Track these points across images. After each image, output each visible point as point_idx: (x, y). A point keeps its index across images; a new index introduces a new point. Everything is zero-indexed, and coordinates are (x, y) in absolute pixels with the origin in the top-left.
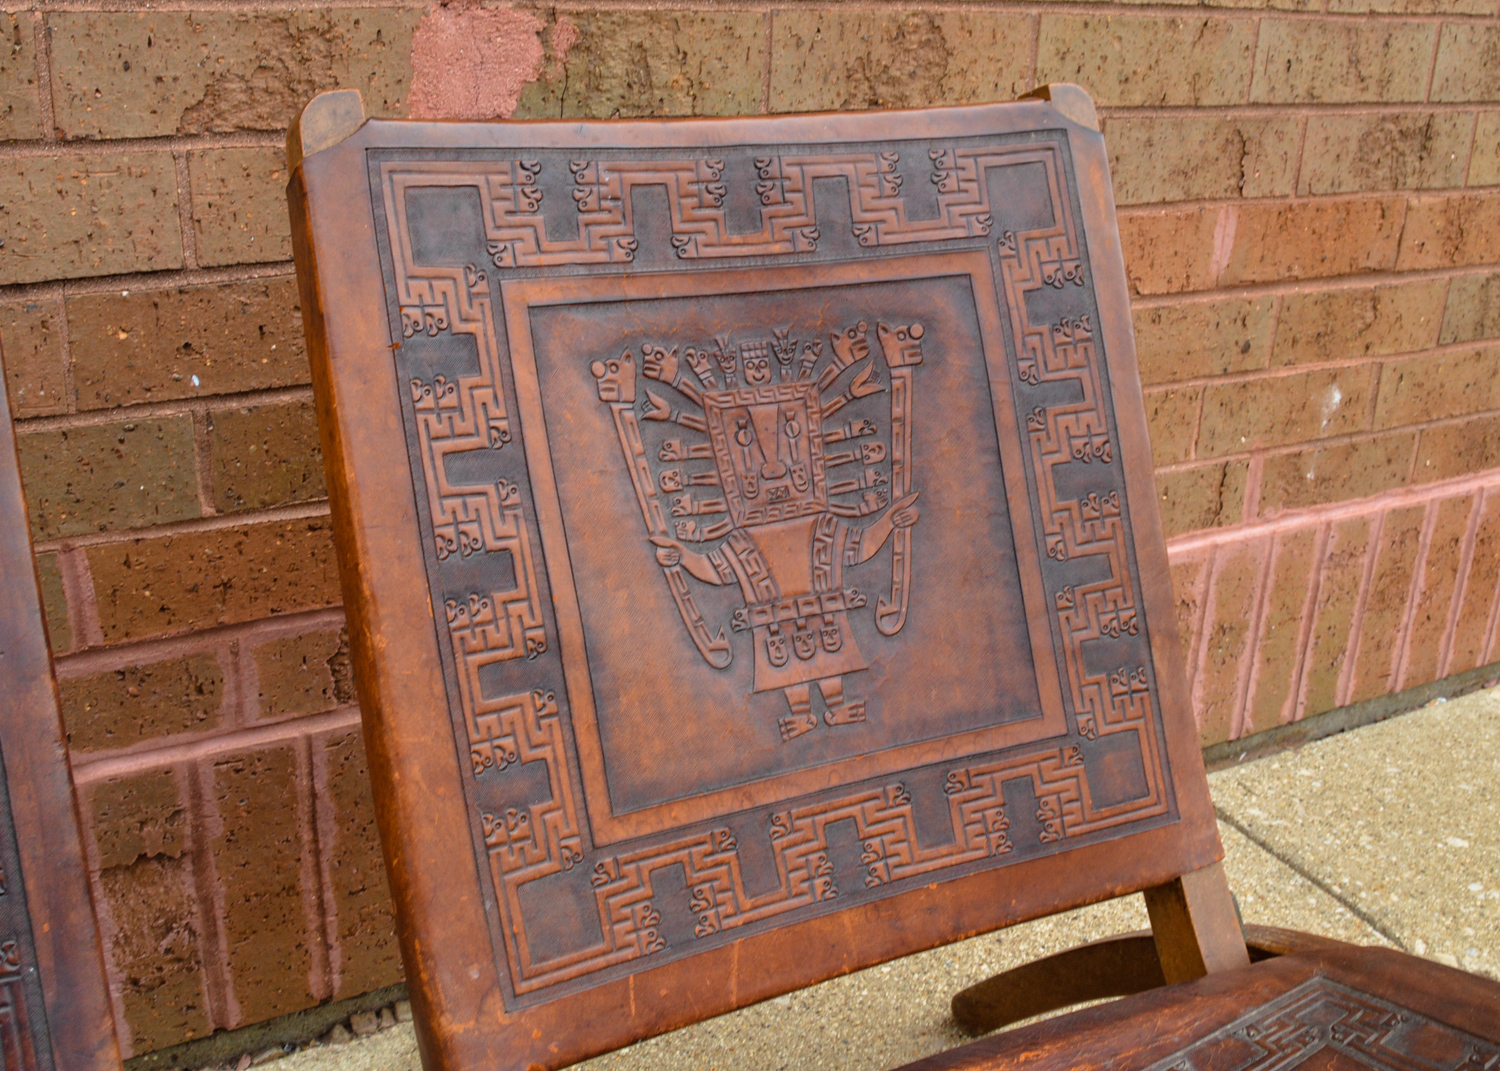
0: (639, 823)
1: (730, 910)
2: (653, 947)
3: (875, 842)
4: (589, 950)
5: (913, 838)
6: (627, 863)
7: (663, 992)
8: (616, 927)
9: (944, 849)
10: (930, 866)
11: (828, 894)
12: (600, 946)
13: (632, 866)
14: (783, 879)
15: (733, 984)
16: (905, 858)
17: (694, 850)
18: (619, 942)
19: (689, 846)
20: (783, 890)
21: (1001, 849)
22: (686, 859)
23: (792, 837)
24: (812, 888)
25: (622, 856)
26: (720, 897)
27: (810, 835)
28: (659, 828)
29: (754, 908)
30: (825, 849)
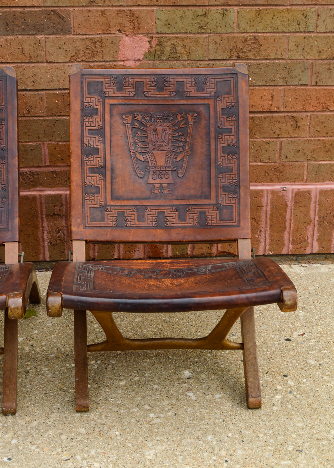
0: (117, 202)
1: (133, 223)
2: (115, 226)
3: (168, 218)
4: (102, 223)
5: (177, 219)
6: (113, 209)
7: (116, 234)
8: (108, 220)
9: (183, 222)
10: (179, 225)
11: (156, 226)
12: (104, 223)
13: (114, 210)
14: (146, 220)
15: (131, 237)
16: (174, 222)
17: (127, 210)
18: (108, 223)
19: (127, 209)
20: (146, 223)
21: (197, 225)
22: (125, 212)
23: (150, 213)
24: (152, 224)
26: (131, 220)
27: (154, 213)
28: (121, 204)
29: (139, 224)
30: (157, 217)
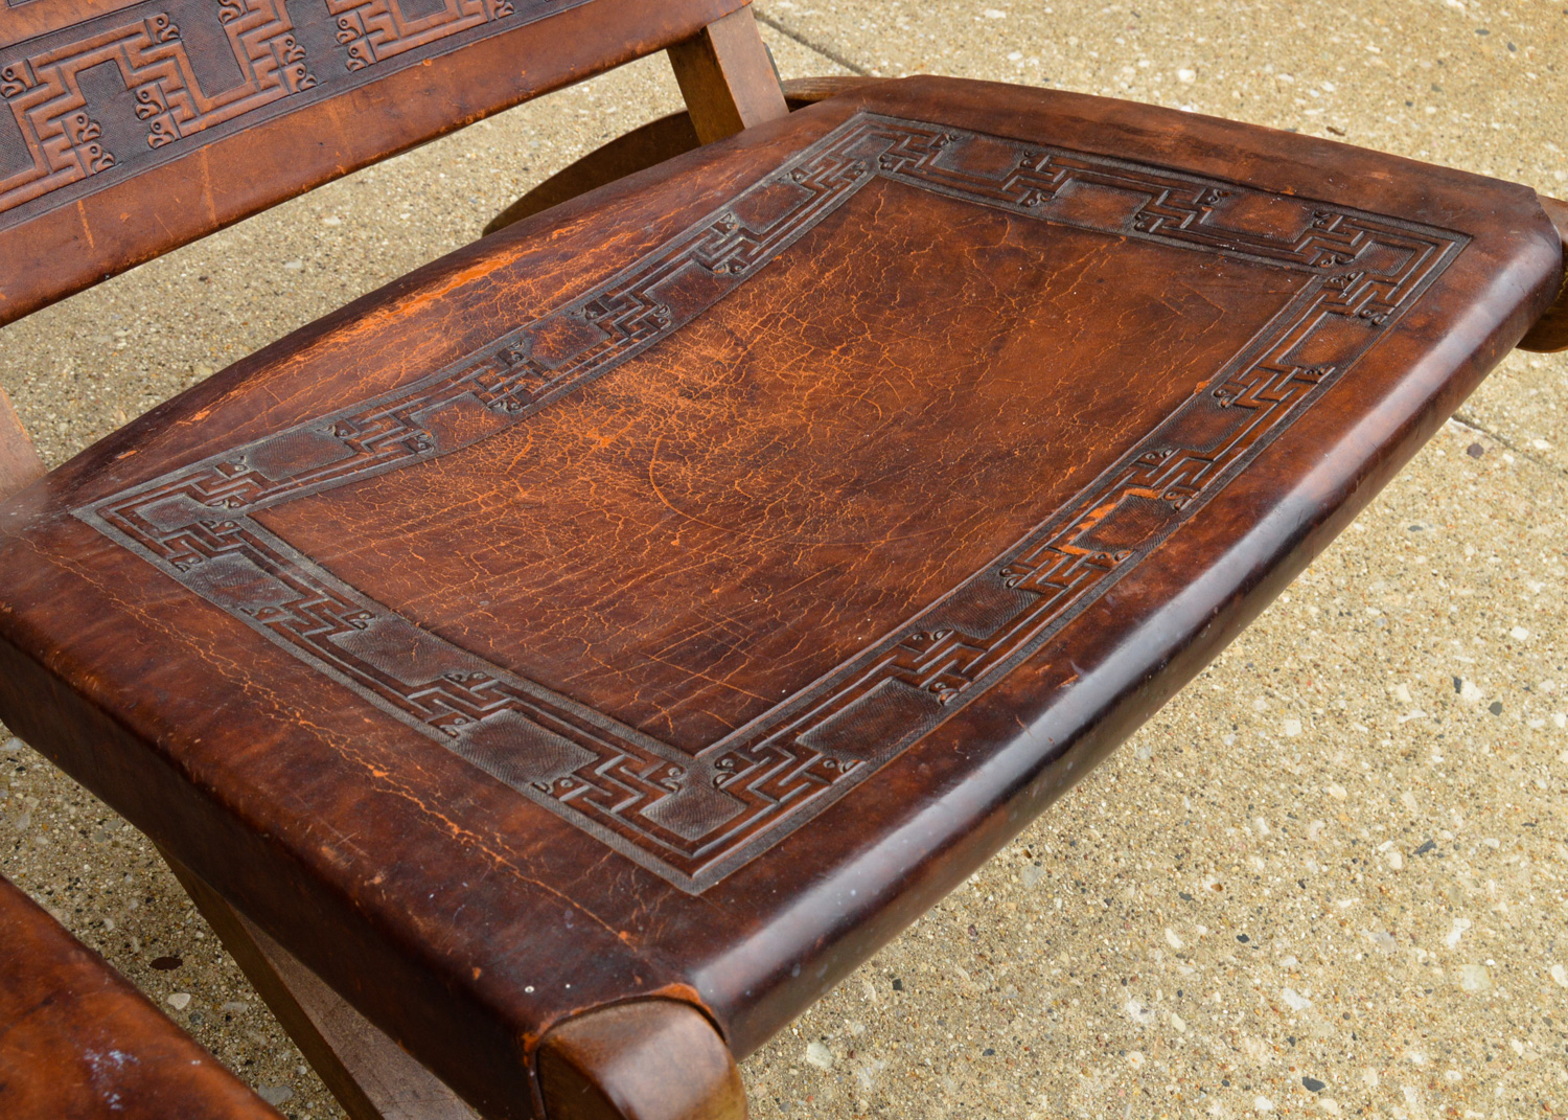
0: (48, 15)
1: (188, 113)
2: (99, 165)
3: (351, 16)
4: (19, 176)
5: (395, 8)
6: (42, 66)
7: (124, 216)
8: (47, 145)
9: (434, 19)
10: (420, 39)
11: (305, 84)
12: (31, 171)
13: (51, 69)
14: (246, 71)
15: (208, 199)
16: (389, 33)
17: (126, 43)
18: (55, 164)
19: (119, 39)
20: (249, 85)
21: (501, 12)
22: (119, 55)
23: (248, 18)
24: (283, 77)
25: (35, 58)
26: (171, 98)
27: (270, 15)
28: (76, 19)
29: (218, 107)
30: (290, 30)
